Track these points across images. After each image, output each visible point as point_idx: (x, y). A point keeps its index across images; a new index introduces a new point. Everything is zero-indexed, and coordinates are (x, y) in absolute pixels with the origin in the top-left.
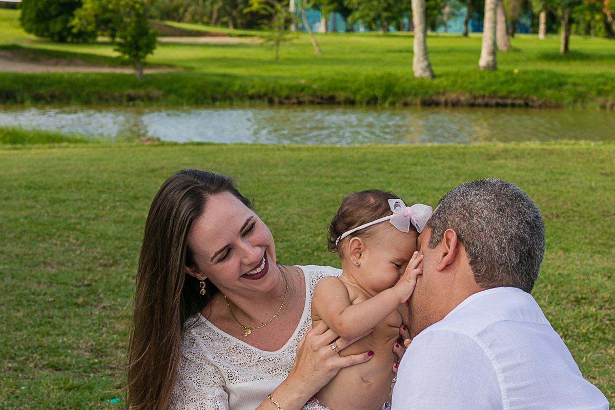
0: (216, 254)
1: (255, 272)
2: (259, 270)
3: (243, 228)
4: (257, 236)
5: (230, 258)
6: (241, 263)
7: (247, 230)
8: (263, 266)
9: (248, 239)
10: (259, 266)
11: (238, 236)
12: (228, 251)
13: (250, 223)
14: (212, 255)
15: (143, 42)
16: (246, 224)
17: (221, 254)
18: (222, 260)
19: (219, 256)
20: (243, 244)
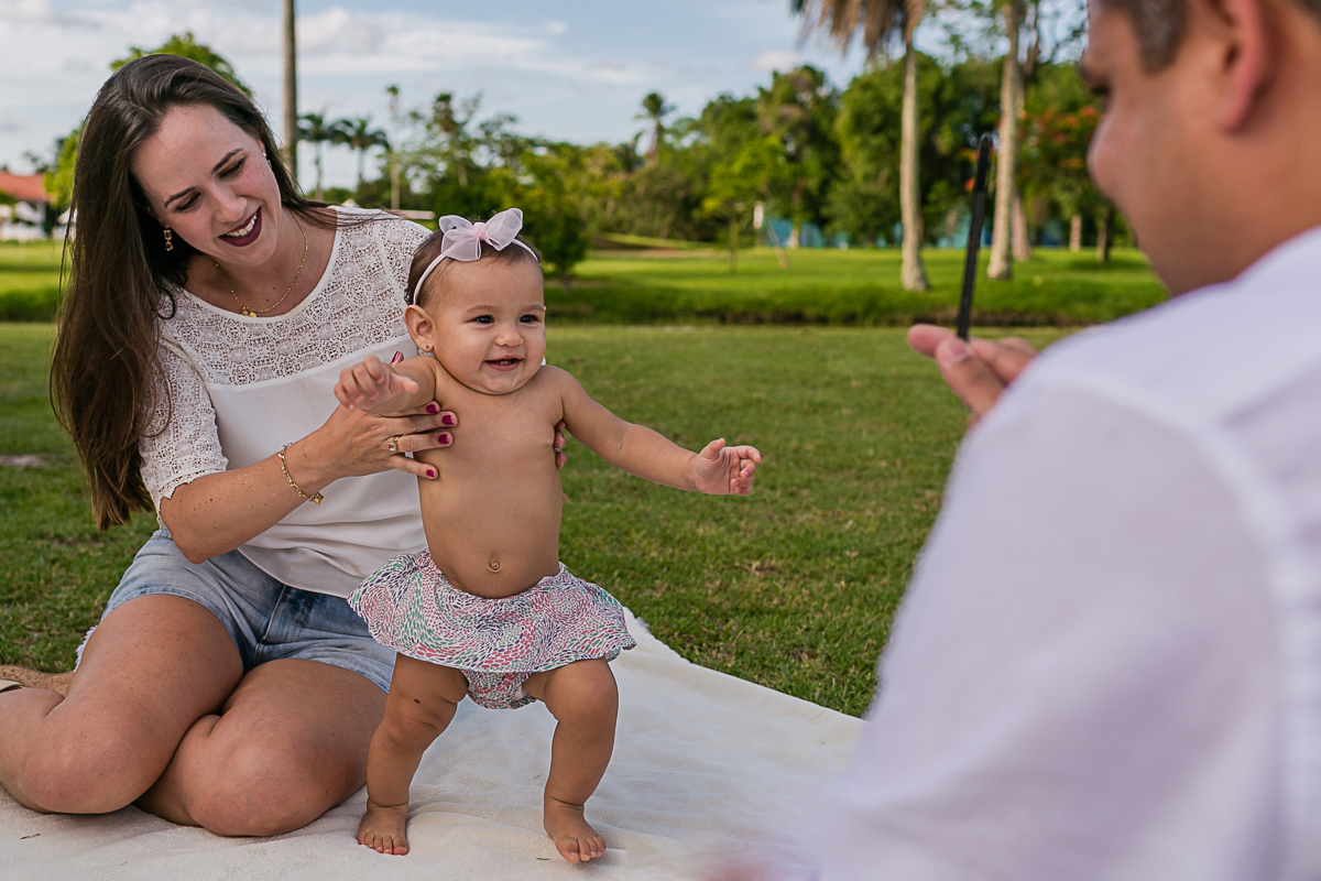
0: (172, 199)
1: (236, 234)
2: (243, 232)
3: (219, 165)
4: (245, 180)
5: (196, 209)
6: (213, 220)
7: (229, 170)
8: (250, 227)
9: (229, 183)
10: (243, 226)
11: (210, 178)
12: (193, 198)
13: (233, 159)
14: (166, 199)
15: (572, 249)
16: (225, 160)
17: (180, 199)
18: (180, 209)
19: (176, 202)
20: (218, 191)
